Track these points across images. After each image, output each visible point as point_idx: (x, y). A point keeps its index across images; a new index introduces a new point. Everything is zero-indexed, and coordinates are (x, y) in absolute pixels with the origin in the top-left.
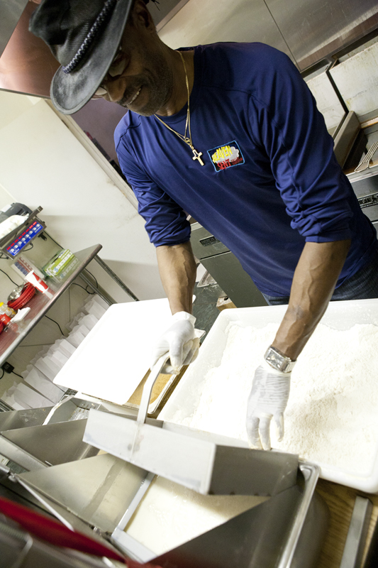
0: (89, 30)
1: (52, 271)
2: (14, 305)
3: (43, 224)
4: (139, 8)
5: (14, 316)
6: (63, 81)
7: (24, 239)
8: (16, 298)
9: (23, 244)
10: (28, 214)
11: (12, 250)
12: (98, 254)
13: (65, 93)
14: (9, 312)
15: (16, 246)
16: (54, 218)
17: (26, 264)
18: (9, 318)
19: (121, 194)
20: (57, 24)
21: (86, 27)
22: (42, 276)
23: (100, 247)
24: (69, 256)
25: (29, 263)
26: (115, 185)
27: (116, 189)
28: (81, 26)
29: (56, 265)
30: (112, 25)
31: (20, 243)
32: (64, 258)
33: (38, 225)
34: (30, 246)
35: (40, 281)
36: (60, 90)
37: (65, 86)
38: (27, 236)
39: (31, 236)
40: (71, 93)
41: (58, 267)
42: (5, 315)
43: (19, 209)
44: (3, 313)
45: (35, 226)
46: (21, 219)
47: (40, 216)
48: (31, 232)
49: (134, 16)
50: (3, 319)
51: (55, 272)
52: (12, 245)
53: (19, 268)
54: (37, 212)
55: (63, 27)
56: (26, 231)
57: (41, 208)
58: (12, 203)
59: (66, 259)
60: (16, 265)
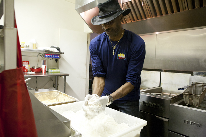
0: (110, 13)
1: (50, 71)
2: (32, 69)
3: (60, 57)
4: (121, 16)
5: (29, 72)
6: (96, 19)
7: (52, 56)
8: (34, 68)
9: (50, 57)
10: (59, 52)
11: (46, 56)
12: (66, 76)
13: (95, 21)
14: (29, 69)
15: (48, 56)
16: (64, 60)
17: (46, 63)
18: (27, 71)
19: (85, 70)
20: (104, 8)
21: (109, 12)
22: (46, 70)
23: (68, 75)
24: (58, 71)
25: (47, 64)
26: (86, 66)
27: (85, 67)
28: (109, 11)
29: (53, 70)
30: (115, 15)
31: (50, 56)
32: (56, 70)
33: (59, 56)
34: (52, 59)
35: (45, 69)
36: (95, 20)
37: (96, 20)
38: (54, 56)
39: (55, 57)
40: (97, 21)
41: (53, 71)
42: (27, 70)
43: (58, 49)
44: (27, 69)
45: (58, 56)
46: (56, 51)
47: (61, 55)
48: (55, 56)
49: (119, 16)
50: (25, 70)
51: (51, 71)
52: (48, 54)
53: (43, 62)
54: (61, 53)
55: (105, 9)
56: (54, 55)
57: (63, 53)
58: (57, 46)
59: (57, 71)
60: (43, 61)
